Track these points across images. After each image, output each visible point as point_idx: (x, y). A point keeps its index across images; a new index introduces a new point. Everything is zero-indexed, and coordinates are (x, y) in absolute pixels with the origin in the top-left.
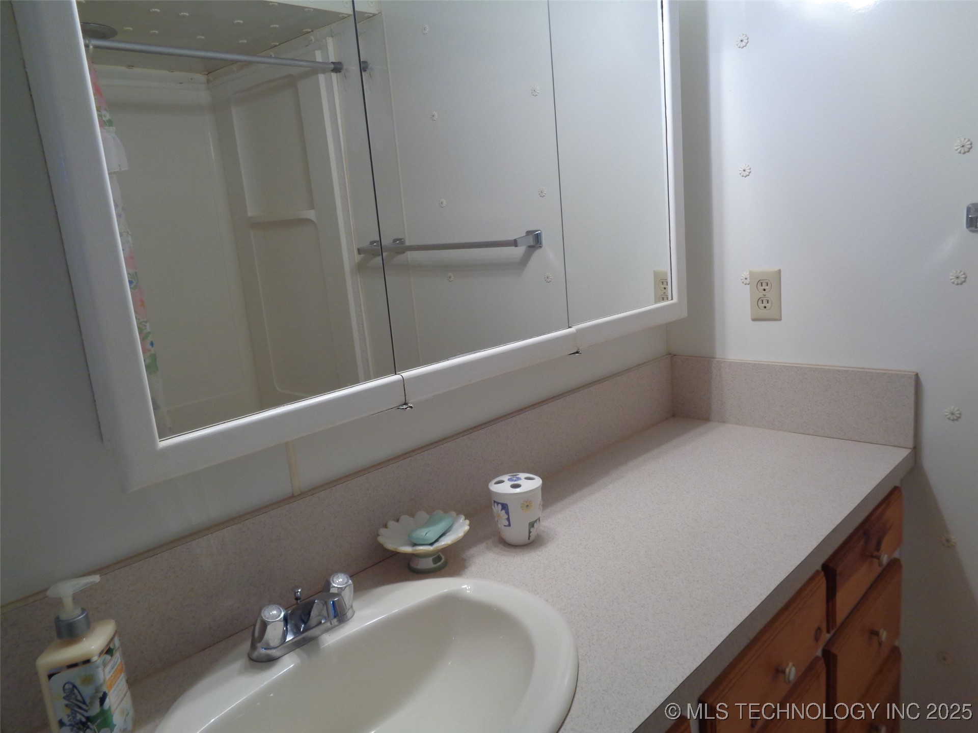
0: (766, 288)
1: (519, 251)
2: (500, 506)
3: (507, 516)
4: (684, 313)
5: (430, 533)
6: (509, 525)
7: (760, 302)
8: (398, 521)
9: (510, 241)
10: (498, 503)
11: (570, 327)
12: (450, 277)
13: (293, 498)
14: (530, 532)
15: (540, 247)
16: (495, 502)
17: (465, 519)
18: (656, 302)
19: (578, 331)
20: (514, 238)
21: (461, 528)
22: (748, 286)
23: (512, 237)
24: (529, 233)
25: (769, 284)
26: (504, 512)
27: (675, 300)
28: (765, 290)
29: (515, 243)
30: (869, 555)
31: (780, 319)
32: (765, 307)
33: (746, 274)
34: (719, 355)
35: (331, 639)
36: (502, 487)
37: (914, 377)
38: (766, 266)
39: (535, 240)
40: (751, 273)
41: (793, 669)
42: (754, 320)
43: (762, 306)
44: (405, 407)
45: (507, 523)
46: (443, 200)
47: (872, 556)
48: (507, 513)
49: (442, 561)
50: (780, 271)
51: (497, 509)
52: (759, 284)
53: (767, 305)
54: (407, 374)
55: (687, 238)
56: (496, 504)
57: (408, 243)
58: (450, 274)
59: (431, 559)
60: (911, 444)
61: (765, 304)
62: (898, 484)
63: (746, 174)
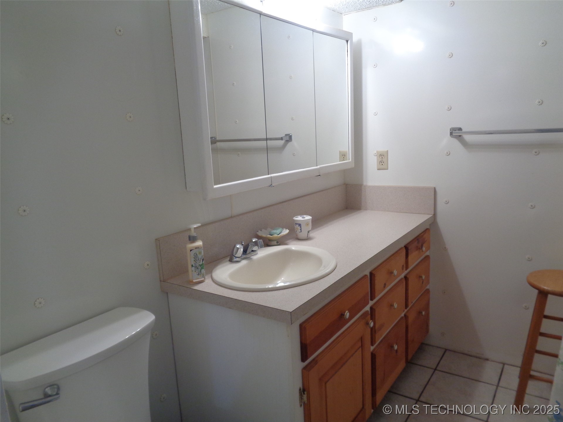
0: (383, 157)
1: (282, 142)
2: (298, 225)
3: (300, 228)
4: (353, 166)
5: (278, 231)
6: (301, 232)
7: (380, 162)
8: (261, 231)
9: (279, 138)
10: (297, 224)
11: (317, 166)
12: (239, 154)
13: (232, 217)
14: (308, 235)
15: (291, 141)
16: (296, 224)
17: (286, 229)
18: (340, 161)
19: (320, 168)
20: (281, 137)
21: (286, 232)
22: (376, 157)
23: (281, 136)
24: (286, 135)
25: (384, 156)
26: (299, 227)
27: (350, 160)
28: (382, 158)
29: (282, 139)
30: (419, 248)
31: (388, 169)
32: (382, 165)
33: (375, 152)
34: (364, 184)
35: (255, 257)
36: (299, 218)
37: (434, 189)
38: (382, 149)
39: (289, 138)
40: (377, 152)
41: (396, 272)
42: (378, 169)
43: (381, 164)
44: (272, 186)
45: (300, 231)
46: (237, 120)
47: (420, 249)
48: (301, 227)
49: (279, 243)
50: (388, 151)
51: (297, 226)
52: (380, 156)
53: (383, 164)
54: (272, 175)
55: (355, 138)
56: (296, 225)
57: (217, 139)
58: (239, 153)
59: (276, 242)
60: (433, 213)
61: (382, 163)
62: (428, 227)
63: (376, 114)
